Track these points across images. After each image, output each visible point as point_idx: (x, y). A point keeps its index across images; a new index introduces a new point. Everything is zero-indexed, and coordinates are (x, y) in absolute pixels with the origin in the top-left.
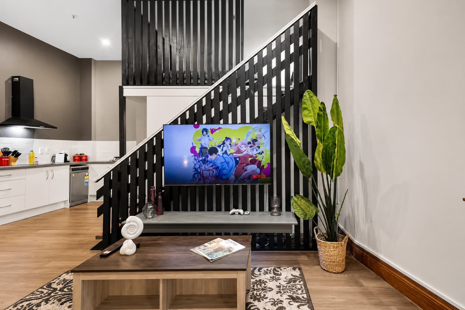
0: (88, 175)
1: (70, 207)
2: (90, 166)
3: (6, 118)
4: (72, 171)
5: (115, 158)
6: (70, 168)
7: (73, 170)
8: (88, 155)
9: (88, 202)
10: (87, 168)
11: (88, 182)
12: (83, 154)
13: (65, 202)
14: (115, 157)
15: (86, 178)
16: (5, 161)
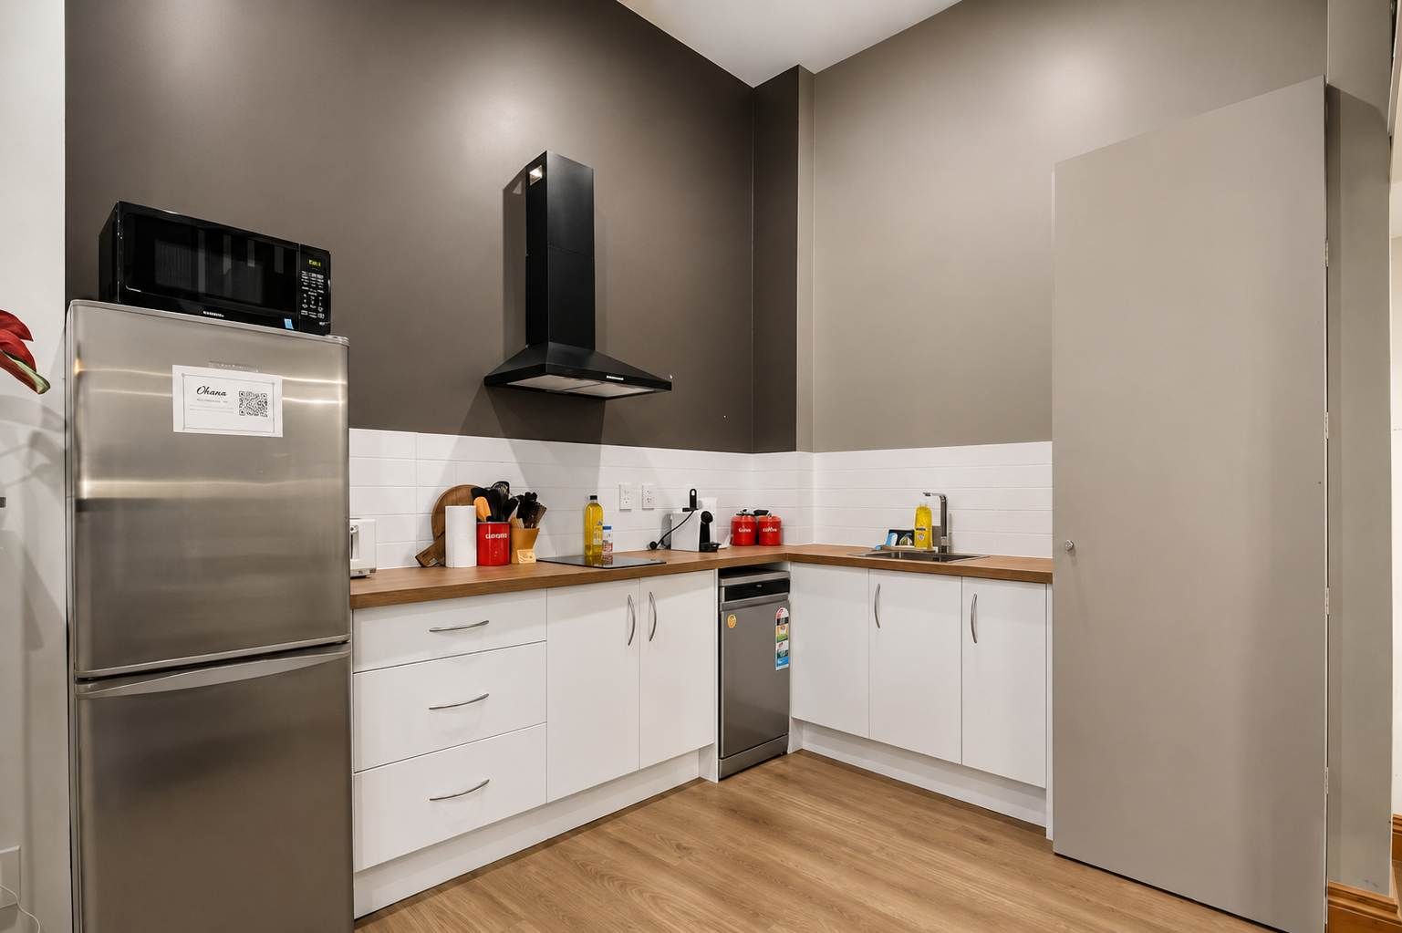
0: (787, 620)
1: (720, 780)
2: (795, 572)
3: (505, 355)
4: (726, 600)
5: (895, 537)
6: (719, 587)
7: (733, 593)
8: (782, 519)
9: (790, 751)
10: (784, 585)
11: (787, 653)
12: (765, 513)
13: (702, 751)
14: (891, 531)
15: (780, 632)
16: (495, 540)
